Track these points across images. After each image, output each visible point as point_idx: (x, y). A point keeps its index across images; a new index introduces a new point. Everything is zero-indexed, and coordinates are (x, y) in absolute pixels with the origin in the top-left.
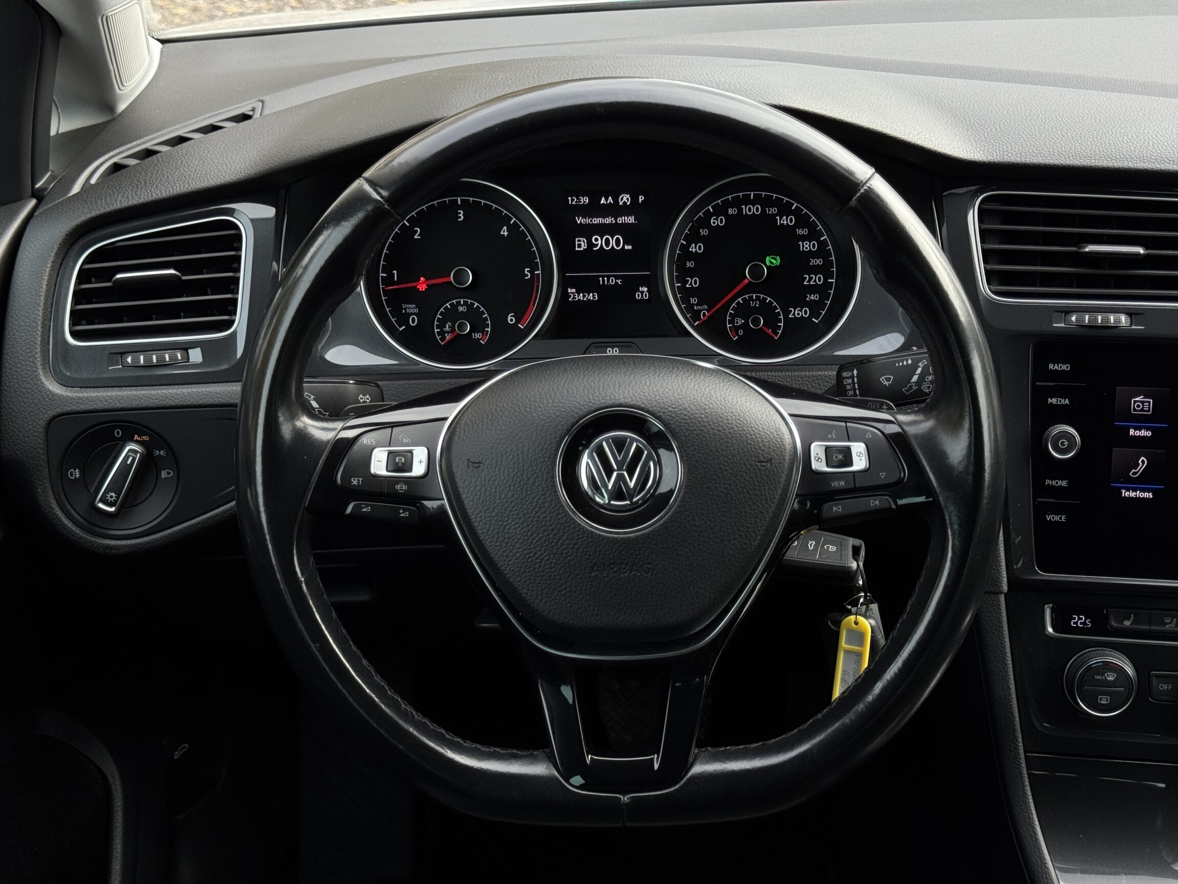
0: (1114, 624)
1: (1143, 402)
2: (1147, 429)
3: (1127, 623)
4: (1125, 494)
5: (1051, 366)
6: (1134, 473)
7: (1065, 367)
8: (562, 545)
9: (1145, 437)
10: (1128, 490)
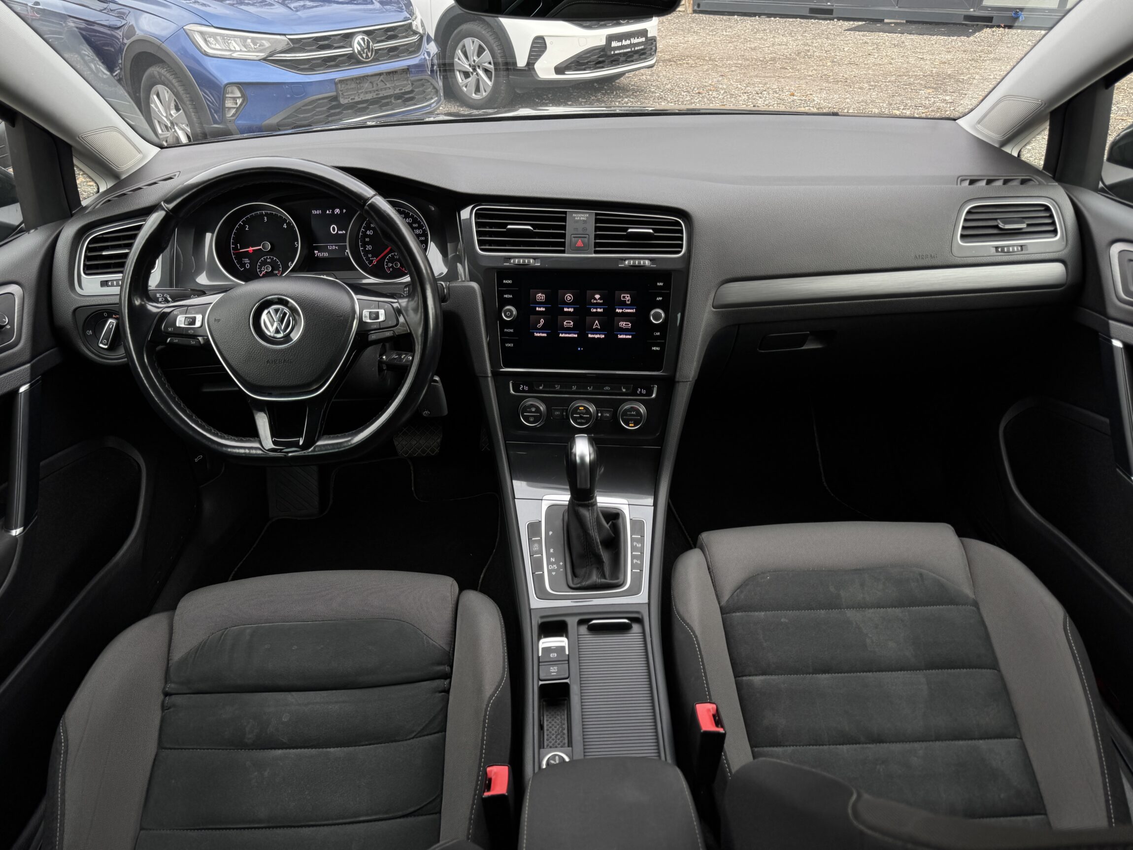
0: (536, 388)
1: (541, 296)
2: (543, 307)
3: (541, 388)
4: (536, 334)
5: (504, 281)
6: (539, 326)
7: (510, 282)
8: (254, 352)
9: (543, 311)
10: (537, 333)
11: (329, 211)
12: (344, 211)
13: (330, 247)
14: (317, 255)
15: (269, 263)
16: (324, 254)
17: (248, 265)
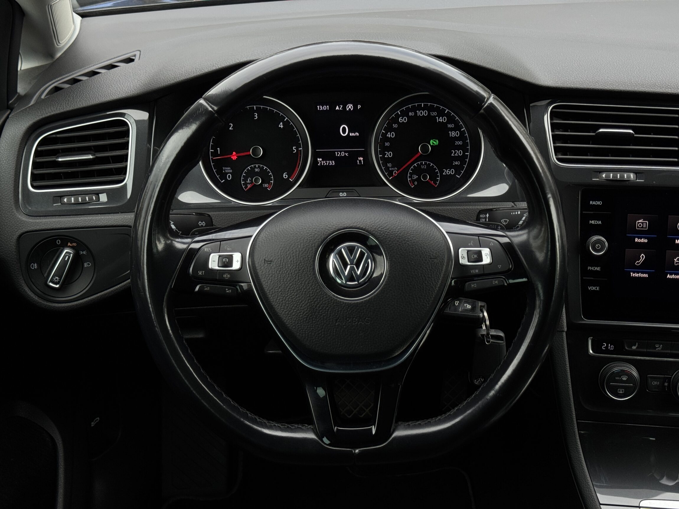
11: (339, 107)
12: (359, 107)
13: (338, 154)
14: (321, 163)
15: (257, 174)
16: (329, 163)
17: (229, 176)
